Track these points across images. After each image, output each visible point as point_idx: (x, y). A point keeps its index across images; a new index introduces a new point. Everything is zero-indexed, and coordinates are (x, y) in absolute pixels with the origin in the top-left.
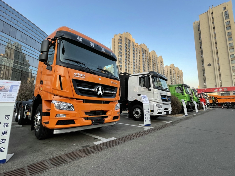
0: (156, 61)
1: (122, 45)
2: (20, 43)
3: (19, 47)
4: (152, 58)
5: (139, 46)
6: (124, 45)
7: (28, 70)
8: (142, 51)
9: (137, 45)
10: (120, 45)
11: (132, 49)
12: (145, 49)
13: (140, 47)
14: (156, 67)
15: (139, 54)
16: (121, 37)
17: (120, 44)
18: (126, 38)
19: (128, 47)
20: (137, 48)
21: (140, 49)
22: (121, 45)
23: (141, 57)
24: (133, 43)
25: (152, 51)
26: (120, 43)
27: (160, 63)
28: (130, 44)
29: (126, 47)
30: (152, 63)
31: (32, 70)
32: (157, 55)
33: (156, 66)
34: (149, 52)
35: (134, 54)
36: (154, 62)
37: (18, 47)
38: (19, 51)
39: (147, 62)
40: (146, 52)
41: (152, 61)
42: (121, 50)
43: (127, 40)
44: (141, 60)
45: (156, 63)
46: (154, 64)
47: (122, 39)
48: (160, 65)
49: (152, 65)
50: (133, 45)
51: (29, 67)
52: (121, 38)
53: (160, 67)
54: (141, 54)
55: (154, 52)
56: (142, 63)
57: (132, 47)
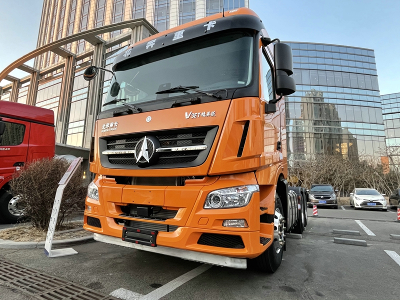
2: (317, 88)
3: (318, 95)
7: (339, 130)
31: (347, 128)
37: (317, 97)
38: (320, 102)
51: (340, 125)
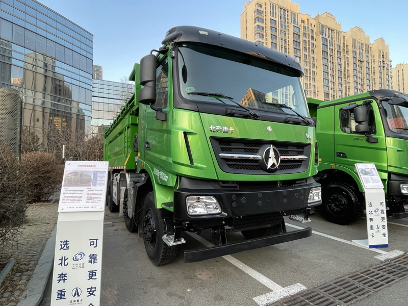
0: (364, 55)
1: (264, 26)
4: (351, 49)
5: (312, 21)
6: (269, 25)
8: (322, 32)
9: (305, 18)
10: (258, 26)
11: (291, 30)
12: (329, 25)
13: (314, 22)
14: (365, 71)
15: (311, 41)
16: (261, 6)
17: (257, 23)
18: (273, 7)
19: (279, 28)
20: (307, 26)
21: (315, 30)
22: (260, 24)
23: (319, 49)
24: (294, 14)
25: (352, 29)
26: (257, 19)
27: (376, 58)
28: (285, 18)
29: (274, 28)
30: (351, 60)
32: (368, 38)
33: (365, 68)
34: (342, 34)
35: (296, 42)
36: (358, 56)
39: (336, 61)
40: (335, 34)
41: (351, 55)
42: (262, 36)
43: (278, 11)
44: (319, 55)
45: (365, 59)
46: (358, 63)
47: (263, 9)
48: (377, 65)
49: (351, 67)
50: (294, 21)
52: (260, 9)
53: (377, 69)
54: (319, 42)
55: (360, 30)
56: (320, 62)
57: (292, 24)
